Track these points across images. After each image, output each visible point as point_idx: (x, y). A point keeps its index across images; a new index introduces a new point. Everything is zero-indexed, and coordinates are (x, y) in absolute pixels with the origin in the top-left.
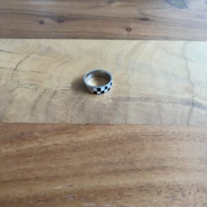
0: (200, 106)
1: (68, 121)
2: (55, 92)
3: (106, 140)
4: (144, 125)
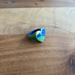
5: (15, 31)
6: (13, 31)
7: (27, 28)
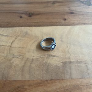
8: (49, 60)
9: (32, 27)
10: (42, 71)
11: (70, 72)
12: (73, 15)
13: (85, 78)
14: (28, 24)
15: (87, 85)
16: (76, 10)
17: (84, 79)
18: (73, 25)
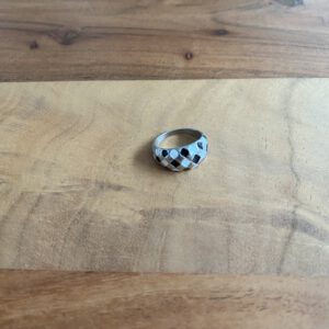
0: (307, 228)
1: (56, 265)
2: (40, 198)
3: (121, 309)
4: (196, 274)
5: (54, 247)
6: (47, 245)
7: (125, 227)
8: (97, 203)
9: (63, 79)
10: (65, 240)
11: (160, 248)
12: (223, 38)
13: (211, 272)
14: (51, 70)
15: (211, 299)
16: (239, 22)
17: (207, 276)
18: (213, 78)
